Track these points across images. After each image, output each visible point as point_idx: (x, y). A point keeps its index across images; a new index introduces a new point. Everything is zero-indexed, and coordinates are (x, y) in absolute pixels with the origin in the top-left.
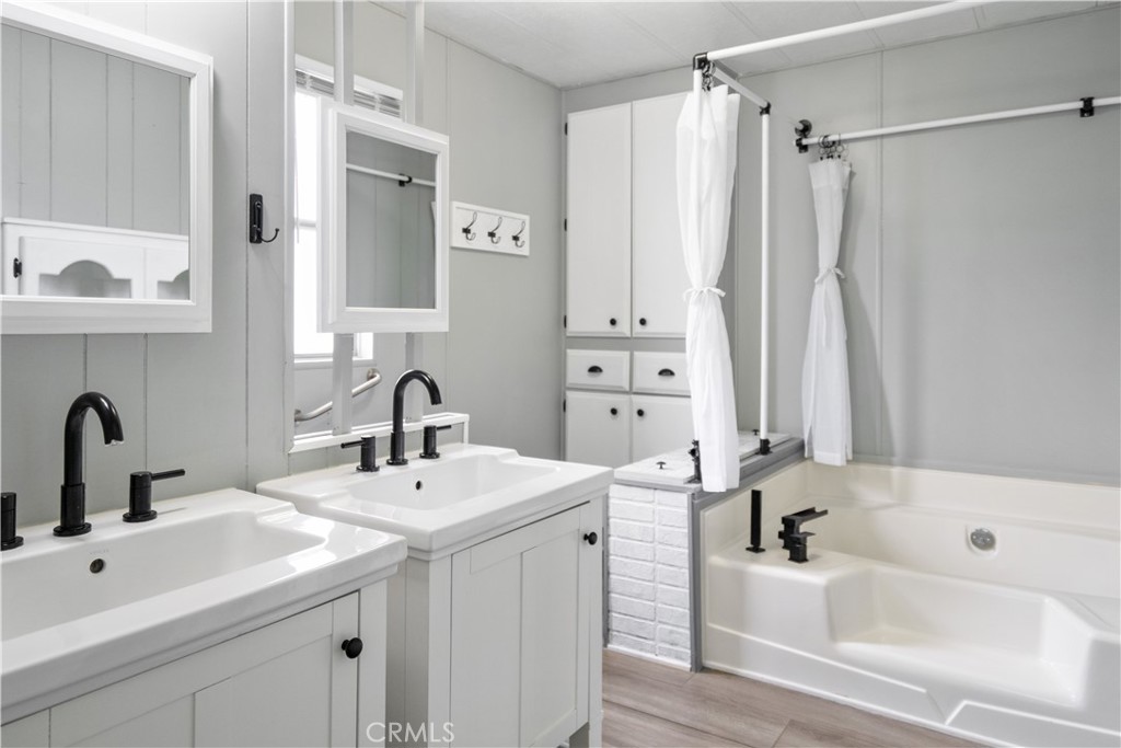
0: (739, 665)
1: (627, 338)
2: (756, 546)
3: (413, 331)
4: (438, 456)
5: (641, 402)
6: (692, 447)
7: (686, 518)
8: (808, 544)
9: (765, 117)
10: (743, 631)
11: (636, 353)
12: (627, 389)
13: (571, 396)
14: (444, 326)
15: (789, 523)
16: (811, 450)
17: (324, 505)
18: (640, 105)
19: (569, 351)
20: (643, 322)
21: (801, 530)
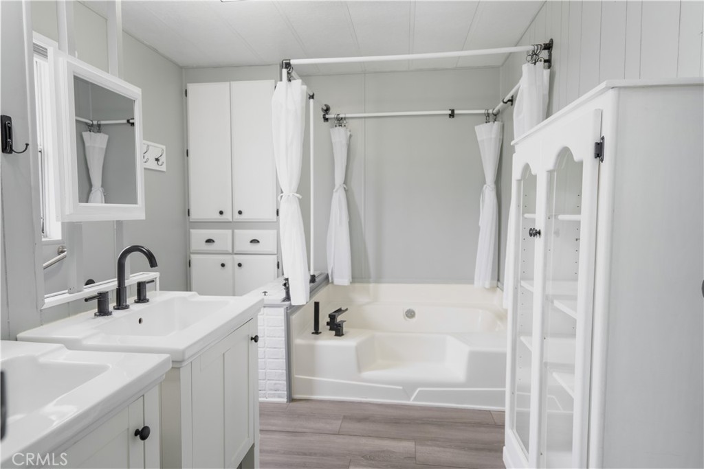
0: (312, 394)
1: (230, 222)
2: (317, 331)
3: (121, 219)
4: (148, 301)
5: (239, 259)
6: (284, 282)
7: (283, 321)
8: (344, 326)
9: (311, 100)
10: (313, 376)
11: (236, 231)
12: (231, 251)
13: (194, 258)
14: (142, 216)
15: (332, 317)
16: (332, 279)
17: (85, 343)
18: (235, 84)
19: (192, 231)
20: (240, 213)
21: (338, 321)
